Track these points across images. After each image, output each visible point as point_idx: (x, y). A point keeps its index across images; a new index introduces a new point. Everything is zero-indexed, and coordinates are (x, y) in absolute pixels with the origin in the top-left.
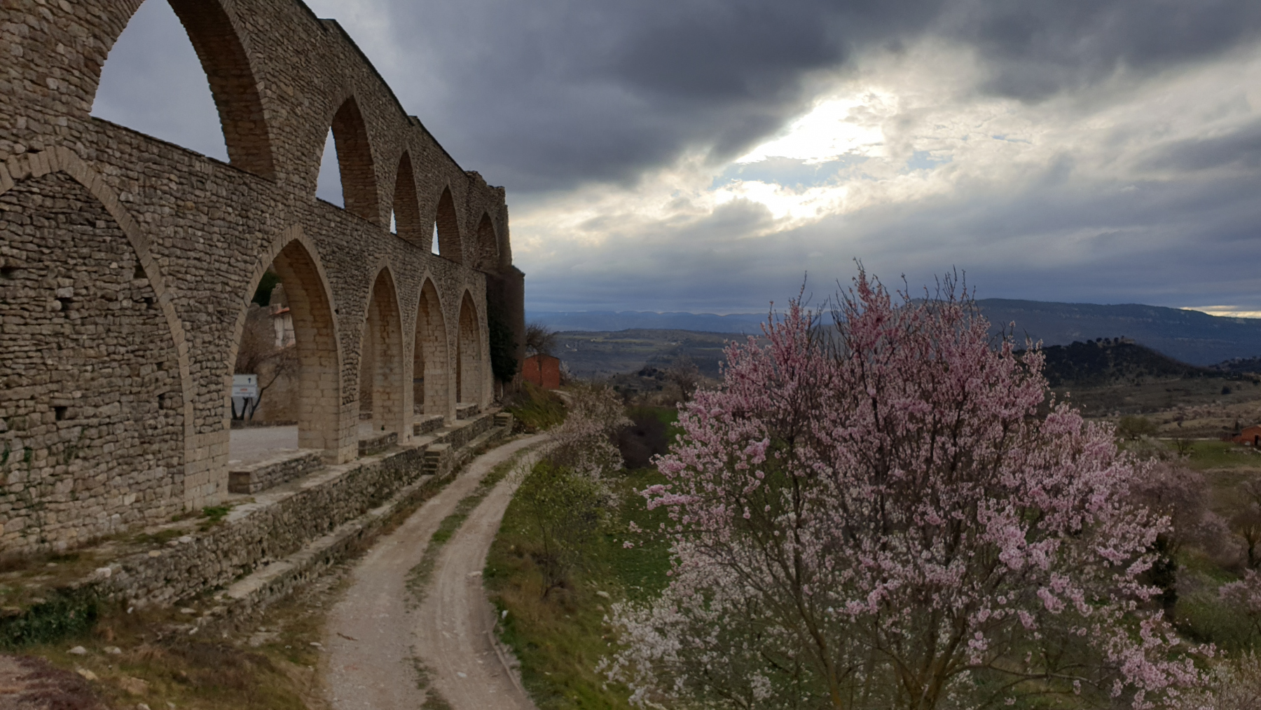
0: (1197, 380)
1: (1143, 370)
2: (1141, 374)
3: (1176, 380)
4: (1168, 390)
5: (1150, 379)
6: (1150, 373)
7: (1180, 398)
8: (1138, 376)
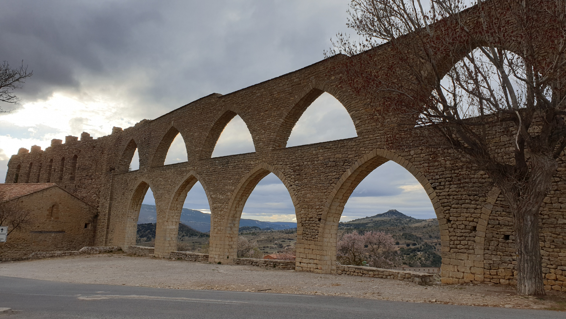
0: (204, 238)
1: (185, 234)
2: (183, 236)
3: (196, 238)
4: (193, 243)
5: (187, 238)
6: (187, 236)
7: (198, 246)
8: (182, 237)
